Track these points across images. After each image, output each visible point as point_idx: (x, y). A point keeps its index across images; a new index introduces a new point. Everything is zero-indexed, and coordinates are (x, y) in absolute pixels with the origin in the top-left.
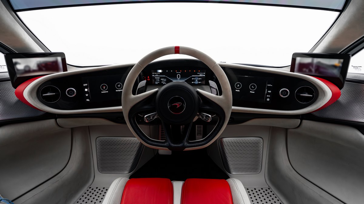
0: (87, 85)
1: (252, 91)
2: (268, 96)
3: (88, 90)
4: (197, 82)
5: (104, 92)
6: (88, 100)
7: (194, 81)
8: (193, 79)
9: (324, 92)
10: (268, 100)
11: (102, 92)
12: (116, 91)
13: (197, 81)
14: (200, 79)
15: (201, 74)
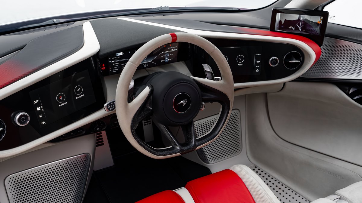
0: (38, 101)
1: (240, 64)
2: (257, 67)
3: (41, 108)
4: (167, 60)
5: (62, 105)
6: (43, 123)
7: (164, 58)
8: (162, 56)
9: (309, 56)
10: (257, 71)
11: (59, 106)
12: (77, 98)
13: (167, 58)
14: (171, 55)
15: (172, 49)
